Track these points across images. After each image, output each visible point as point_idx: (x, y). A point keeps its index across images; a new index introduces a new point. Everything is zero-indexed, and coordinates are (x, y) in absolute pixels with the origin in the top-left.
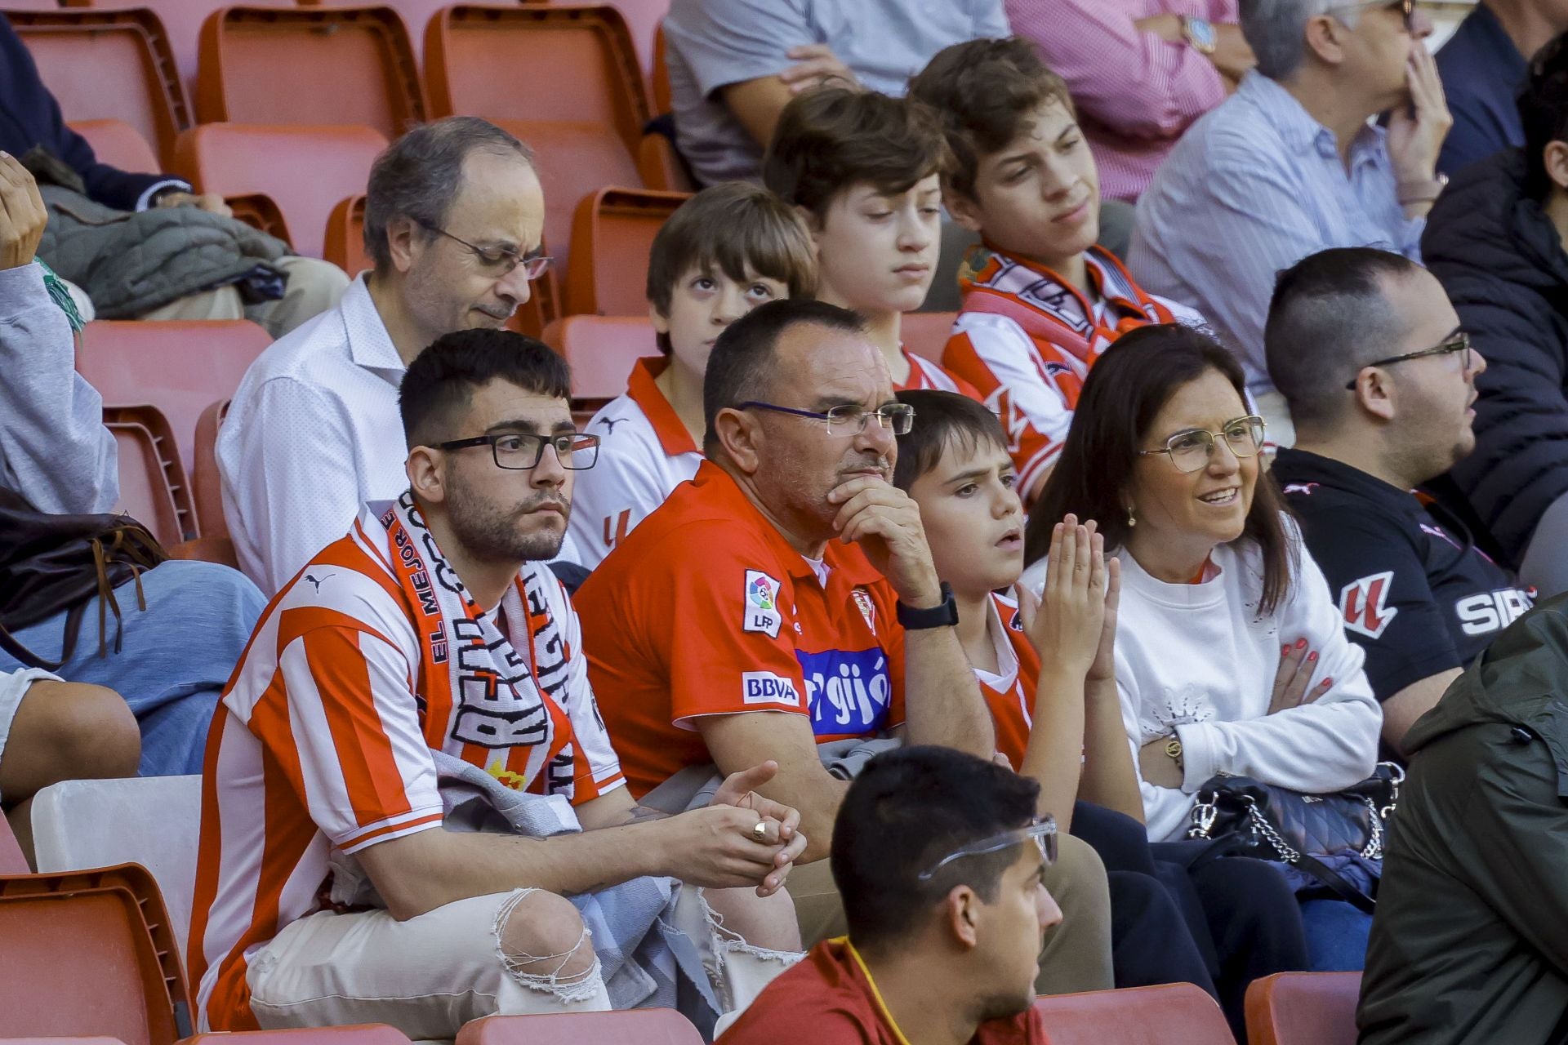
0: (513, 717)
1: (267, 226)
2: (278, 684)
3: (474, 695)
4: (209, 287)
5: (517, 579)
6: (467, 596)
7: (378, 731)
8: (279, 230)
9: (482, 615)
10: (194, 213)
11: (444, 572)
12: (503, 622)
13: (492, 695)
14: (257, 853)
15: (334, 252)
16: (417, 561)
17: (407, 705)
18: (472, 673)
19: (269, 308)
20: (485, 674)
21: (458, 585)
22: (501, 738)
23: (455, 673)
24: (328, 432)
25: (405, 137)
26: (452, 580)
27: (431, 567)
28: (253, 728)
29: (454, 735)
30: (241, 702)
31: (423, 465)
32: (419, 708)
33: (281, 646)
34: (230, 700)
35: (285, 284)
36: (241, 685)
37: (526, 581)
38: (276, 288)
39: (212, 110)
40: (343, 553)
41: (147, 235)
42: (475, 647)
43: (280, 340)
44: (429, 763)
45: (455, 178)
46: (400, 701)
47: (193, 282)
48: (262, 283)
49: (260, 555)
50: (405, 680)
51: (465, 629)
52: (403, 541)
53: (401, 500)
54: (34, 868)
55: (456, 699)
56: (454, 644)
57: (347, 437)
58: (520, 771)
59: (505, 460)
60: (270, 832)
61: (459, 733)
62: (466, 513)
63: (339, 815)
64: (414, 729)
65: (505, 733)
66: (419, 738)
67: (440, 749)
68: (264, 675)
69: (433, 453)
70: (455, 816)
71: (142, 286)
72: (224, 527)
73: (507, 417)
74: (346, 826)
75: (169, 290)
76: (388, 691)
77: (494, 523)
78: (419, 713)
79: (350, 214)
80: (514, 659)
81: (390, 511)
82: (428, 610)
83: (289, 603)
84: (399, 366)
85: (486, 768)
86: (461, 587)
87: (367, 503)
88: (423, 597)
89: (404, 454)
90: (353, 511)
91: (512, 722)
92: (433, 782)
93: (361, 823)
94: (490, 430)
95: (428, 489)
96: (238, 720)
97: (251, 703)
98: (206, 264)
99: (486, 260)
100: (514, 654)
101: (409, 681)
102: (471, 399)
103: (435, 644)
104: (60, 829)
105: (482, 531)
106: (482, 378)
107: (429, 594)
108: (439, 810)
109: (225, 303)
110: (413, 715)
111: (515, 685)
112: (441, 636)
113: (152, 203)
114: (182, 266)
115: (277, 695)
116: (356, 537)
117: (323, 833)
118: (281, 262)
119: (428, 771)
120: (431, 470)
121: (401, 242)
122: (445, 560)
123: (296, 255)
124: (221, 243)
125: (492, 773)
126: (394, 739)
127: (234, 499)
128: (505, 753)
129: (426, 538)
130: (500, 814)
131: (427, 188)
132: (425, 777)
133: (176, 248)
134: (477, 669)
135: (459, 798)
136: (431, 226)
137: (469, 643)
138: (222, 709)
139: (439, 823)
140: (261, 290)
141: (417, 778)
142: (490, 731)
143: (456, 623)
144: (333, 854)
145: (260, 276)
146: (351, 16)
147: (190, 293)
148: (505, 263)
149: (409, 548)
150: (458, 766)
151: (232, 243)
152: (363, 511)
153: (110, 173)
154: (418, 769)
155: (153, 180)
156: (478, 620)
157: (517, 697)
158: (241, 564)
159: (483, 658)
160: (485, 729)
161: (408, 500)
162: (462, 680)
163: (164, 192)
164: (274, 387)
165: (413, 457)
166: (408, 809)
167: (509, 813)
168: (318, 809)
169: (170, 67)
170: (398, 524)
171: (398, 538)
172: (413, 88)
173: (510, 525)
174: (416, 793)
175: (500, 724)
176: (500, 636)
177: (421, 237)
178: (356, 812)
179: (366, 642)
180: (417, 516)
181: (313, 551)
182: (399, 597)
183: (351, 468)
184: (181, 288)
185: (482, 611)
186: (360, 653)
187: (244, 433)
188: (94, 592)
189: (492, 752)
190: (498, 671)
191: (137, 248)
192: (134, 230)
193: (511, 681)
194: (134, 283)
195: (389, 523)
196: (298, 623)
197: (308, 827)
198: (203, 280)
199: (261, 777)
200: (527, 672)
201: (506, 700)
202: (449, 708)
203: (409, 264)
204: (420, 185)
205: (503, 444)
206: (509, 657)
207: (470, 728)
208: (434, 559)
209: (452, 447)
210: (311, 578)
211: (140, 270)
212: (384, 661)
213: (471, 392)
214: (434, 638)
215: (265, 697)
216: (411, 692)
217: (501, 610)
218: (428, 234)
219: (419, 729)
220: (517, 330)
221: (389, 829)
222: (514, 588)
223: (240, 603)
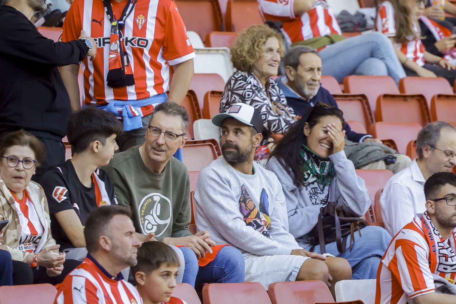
0: (452, 266)
1: (393, 147)
2: (395, 258)
3: (442, 260)
4: (377, 161)
5: (453, 232)
6: (441, 236)
7: (419, 269)
8: (395, 148)
9: (444, 241)
10: (373, 143)
11: (435, 231)
12: (449, 243)
13: (446, 260)
14: (390, 297)
15: (409, 154)
16: (428, 228)
17: (426, 263)
18: (442, 255)
19: (392, 166)
20: (445, 255)
21: (438, 234)
22: (448, 271)
23: (438, 255)
24: (407, 197)
25: (426, 126)
26: (437, 233)
27: (432, 229)
28: (389, 268)
29: (437, 270)
30: (386, 262)
31: (430, 205)
32: (429, 263)
33: (396, 248)
34: (383, 261)
35: (396, 160)
36: (386, 257)
37: (455, 233)
38: (394, 161)
39: (379, 118)
40: (411, 226)
41: (362, 148)
42: (443, 249)
43: (396, 174)
44: (432, 277)
45: (438, 135)
46: (424, 262)
47: (374, 159)
48: (390, 160)
49: (390, 226)
50: (426, 257)
51: (440, 244)
52: (425, 223)
53: (425, 213)
54: (335, 301)
55: (438, 261)
56: (437, 248)
57: (411, 198)
58: (453, 279)
59: (449, 203)
60: (393, 293)
61: (438, 270)
62: (440, 216)
63: (410, 289)
64: (428, 268)
65: (450, 269)
66: (429, 270)
67: (434, 273)
68: (392, 255)
69: (432, 202)
70: (438, 290)
71: (361, 160)
72: (381, 219)
73: (450, 192)
74: (412, 291)
75: (368, 161)
76: (421, 259)
77: (447, 218)
78: (429, 265)
79: (412, 144)
80: (452, 252)
81: (422, 216)
82: (431, 240)
83: (397, 238)
84: (424, 181)
85: (445, 278)
86: (439, 234)
87: (417, 214)
88: (430, 237)
89: (425, 202)
90: (413, 216)
91: (451, 267)
92: (433, 281)
93: (415, 291)
94: (445, 196)
95: (431, 210)
96: (386, 266)
97: (388, 261)
98: (377, 155)
99: (447, 155)
100: (452, 251)
101: (427, 257)
102: (441, 189)
103: (433, 248)
104: (342, 291)
105: (444, 220)
106: (443, 184)
107: (431, 236)
108: (434, 288)
109: (381, 165)
110: (428, 265)
111: (452, 258)
112: (434, 246)
113: (363, 141)
114: (371, 156)
115: (395, 260)
116: (414, 222)
117: (406, 293)
118: (395, 155)
119: (431, 278)
120: (431, 206)
121: (426, 151)
122: (435, 228)
123: (399, 154)
124: (380, 150)
125: (447, 279)
126: (423, 271)
127: (384, 213)
128: (450, 274)
129: (431, 222)
130: (449, 289)
131: (432, 138)
132: (431, 280)
133: (370, 151)
134: (443, 254)
135: (439, 285)
136: (433, 147)
137: (441, 248)
138: (381, 263)
139: (434, 291)
140: (390, 161)
141: (428, 280)
142: (446, 269)
143: (438, 243)
144: (408, 298)
145: (390, 158)
146: (413, 96)
147: (373, 162)
148: (451, 155)
149: (426, 225)
150: (439, 278)
151: (383, 150)
152: (415, 216)
153: (354, 133)
154: (429, 278)
155: (364, 135)
156: (443, 242)
157: (453, 261)
158: (385, 227)
159: (444, 251)
160: (445, 269)
161: (426, 213)
162: (439, 256)
163: (366, 138)
164: (394, 186)
165: (427, 203)
166: (426, 288)
167: (451, 289)
168: (405, 287)
169: (369, 108)
170: (424, 219)
171: (424, 222)
172: (428, 114)
173: (451, 219)
174: (428, 284)
175: (449, 267)
176: (449, 246)
177: (431, 149)
178: (414, 288)
179: (416, 247)
180: (428, 217)
181: (403, 226)
182: (424, 237)
183: (413, 206)
184: (371, 161)
185: (444, 240)
186: (415, 250)
187: (387, 197)
188: (350, 233)
189: (446, 274)
190: (448, 255)
191: (360, 151)
192: (359, 147)
193: (451, 257)
194: (359, 160)
195: (422, 219)
196: (400, 243)
197: (402, 292)
198: (376, 159)
199: (391, 280)
200: (455, 255)
201: (450, 262)
202: (436, 263)
203: (428, 156)
204: (430, 137)
205: (448, 199)
206: (451, 251)
207: (441, 268)
208: (433, 228)
209: (436, 200)
210: (403, 232)
211: (361, 157)
212: (420, 252)
213: (441, 187)
214: (433, 246)
215: (392, 261)
216: (427, 260)
217: (449, 240)
218: (433, 149)
219: (429, 268)
220: (453, 172)
221: (422, 292)
222: (452, 235)
223: (384, 235)
